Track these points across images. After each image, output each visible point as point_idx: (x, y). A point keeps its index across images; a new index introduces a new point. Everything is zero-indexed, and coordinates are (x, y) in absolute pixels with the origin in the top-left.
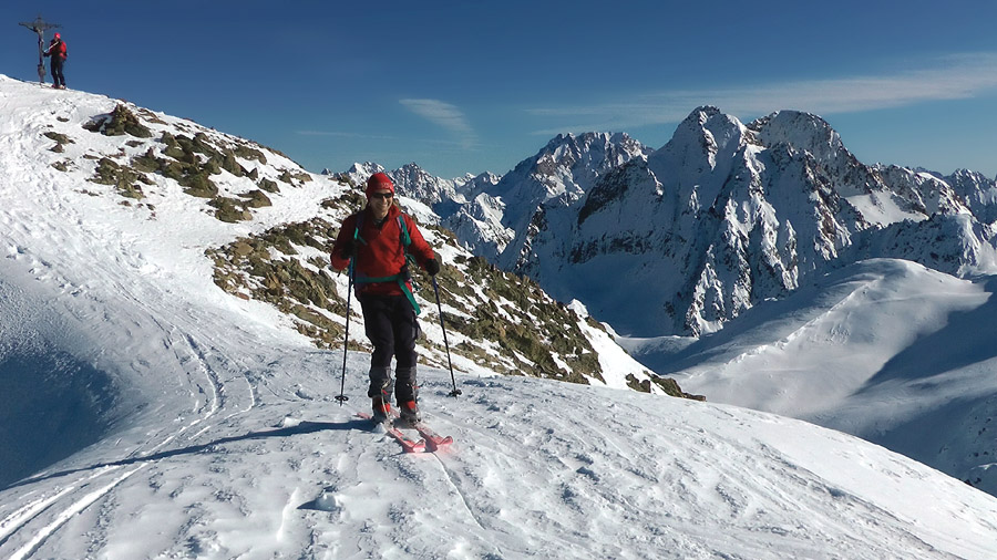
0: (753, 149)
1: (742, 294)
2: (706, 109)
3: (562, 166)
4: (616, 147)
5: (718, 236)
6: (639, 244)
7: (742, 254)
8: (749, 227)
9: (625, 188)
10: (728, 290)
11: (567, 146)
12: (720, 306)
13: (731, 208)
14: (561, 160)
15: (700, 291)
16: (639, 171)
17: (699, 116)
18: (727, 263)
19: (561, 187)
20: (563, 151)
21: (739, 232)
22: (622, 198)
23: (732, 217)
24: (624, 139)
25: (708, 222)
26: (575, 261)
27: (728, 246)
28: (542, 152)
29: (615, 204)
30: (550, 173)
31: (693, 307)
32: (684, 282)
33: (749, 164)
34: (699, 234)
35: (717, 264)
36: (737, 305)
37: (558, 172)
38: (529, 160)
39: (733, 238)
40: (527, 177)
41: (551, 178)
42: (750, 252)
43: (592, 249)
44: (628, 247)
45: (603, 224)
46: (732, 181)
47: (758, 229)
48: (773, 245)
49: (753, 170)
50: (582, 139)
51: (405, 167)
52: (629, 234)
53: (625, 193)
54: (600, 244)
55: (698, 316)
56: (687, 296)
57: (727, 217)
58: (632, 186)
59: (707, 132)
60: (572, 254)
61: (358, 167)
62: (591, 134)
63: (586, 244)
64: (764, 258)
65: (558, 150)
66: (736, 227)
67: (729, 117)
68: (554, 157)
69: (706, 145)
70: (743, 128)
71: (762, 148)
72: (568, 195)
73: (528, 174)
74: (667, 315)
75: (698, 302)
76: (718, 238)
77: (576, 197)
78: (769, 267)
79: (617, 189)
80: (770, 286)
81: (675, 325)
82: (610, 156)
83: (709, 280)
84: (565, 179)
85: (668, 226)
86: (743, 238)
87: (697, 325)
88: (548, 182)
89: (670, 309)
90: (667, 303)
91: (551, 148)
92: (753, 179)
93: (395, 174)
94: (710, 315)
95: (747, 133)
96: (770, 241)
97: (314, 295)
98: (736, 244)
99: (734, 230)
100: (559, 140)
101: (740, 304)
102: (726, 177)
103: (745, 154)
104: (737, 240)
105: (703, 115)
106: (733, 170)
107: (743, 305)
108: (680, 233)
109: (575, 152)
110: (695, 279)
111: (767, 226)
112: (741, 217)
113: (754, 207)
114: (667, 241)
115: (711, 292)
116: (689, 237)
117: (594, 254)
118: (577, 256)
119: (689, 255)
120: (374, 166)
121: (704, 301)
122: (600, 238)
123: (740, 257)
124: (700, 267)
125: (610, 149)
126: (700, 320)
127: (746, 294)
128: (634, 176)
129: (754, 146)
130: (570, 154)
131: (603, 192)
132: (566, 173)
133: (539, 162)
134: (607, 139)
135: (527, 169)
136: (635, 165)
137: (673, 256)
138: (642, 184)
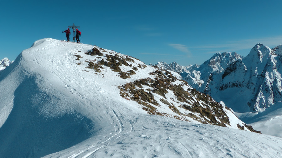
0: (274, 56)
1: (271, 100)
2: (259, 44)
3: (217, 62)
4: (233, 56)
5: (263, 82)
6: (240, 85)
7: (271, 88)
8: (273, 80)
9: (236, 68)
10: (266, 99)
11: (219, 56)
12: (264, 104)
13: (267, 74)
14: (217, 60)
15: (258, 99)
16: (240, 64)
17: (257, 47)
18: (266, 91)
19: (217, 69)
20: (217, 58)
21: (270, 81)
22: (235, 72)
23: (267, 77)
24: (235, 54)
25: (261, 78)
26: (221, 90)
27: (267, 86)
28: (211, 58)
29: (233, 73)
30: (214, 64)
31: (256, 104)
32: (253, 96)
33: (272, 61)
34: (258, 82)
35: (263, 91)
36: (269, 103)
37: (216, 64)
38: (208, 61)
39: (268, 83)
40: (207, 66)
41: (214, 66)
42: (273, 87)
43: (226, 86)
44: (237, 86)
45: (229, 79)
46: (268, 66)
47: (275, 81)
48: (280, 85)
49: (273, 63)
50: (223, 54)
51: (172, 63)
52: (237, 82)
53: (236, 70)
54: (229, 85)
55: (257, 107)
56: (254, 101)
57: (266, 77)
58: (238, 68)
59: (260, 51)
60: (220, 88)
61: (159, 63)
62: (225, 53)
63: (224, 85)
64: (277, 89)
66: (269, 80)
67: (266, 47)
68: (215, 60)
69: (259, 55)
70: (270, 50)
71: (276, 56)
72: (219, 71)
73: (208, 65)
74: (248, 106)
75: (257, 102)
76: (263, 83)
77: (221, 71)
78: (279, 92)
79: (233, 69)
80: (279, 98)
81: (251, 109)
82: (231, 59)
83: (261, 96)
84: (218, 66)
85: (248, 80)
86: (271, 83)
87: (257, 109)
88: (213, 67)
89: (249, 104)
90: (248, 103)
91: (214, 57)
92: (274, 65)
93: (170, 65)
94: (261, 106)
95: (272, 52)
97: (148, 99)
98: (269, 85)
99: (268, 81)
100: (216, 55)
101: (270, 103)
102: (265, 65)
103: (271, 58)
104: (269, 84)
105: (258, 46)
106: (267, 63)
107: (271, 103)
108: (252, 82)
109: (221, 58)
110: (257, 95)
111: (278, 80)
112: (270, 77)
113: (274, 74)
114: (248, 84)
115: (261, 99)
116: (255, 82)
117: (227, 88)
118: (222, 88)
119: (255, 88)
120: (164, 63)
121: (259, 102)
122: (228, 83)
123: (270, 89)
124: (258, 92)
125: (231, 57)
126: (258, 108)
127: (272, 100)
128: (238, 65)
129: (274, 55)
130: (220, 59)
131: (229, 70)
132: (218, 64)
133: (210, 61)
134: (230, 54)
135: (207, 63)
136: (238, 62)
137: (250, 88)
138: (241, 67)
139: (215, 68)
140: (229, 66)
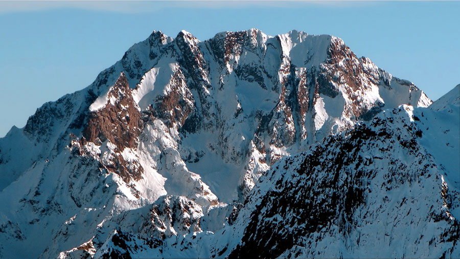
3: (158, 122)
4: (310, 75)
9: (356, 197)
11: (175, 67)
16: (399, 153)
20: (161, 82)
22: (345, 230)
28: (103, 80)
30: (125, 141)
37: (146, 139)
38: (67, 101)
41: (128, 154)
53: (357, 213)
58: (375, 192)
62: (242, 38)
65: (150, 78)
68: (137, 96)
72: (176, 206)
77: (197, 212)
82: (293, 101)
84: (163, 161)
88: (120, 166)
109: (195, 85)
128: (382, 167)
130: (183, 89)
131: (296, 206)
132: (169, 142)
134: (286, 49)
135: (61, 127)
136: (385, 134)
138: (406, 189)
139: (132, 173)
140: (291, 176)
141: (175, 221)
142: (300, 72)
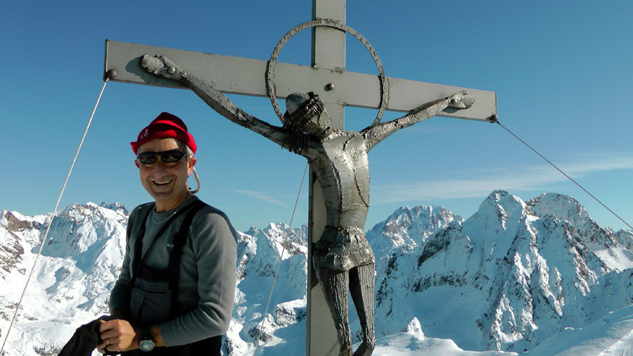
0: (531, 218)
1: (527, 315)
2: (499, 192)
3: (402, 228)
4: (437, 215)
5: (510, 276)
6: (458, 281)
7: (527, 288)
8: (531, 271)
9: (448, 243)
10: (518, 312)
11: (406, 214)
12: (513, 323)
13: (517, 257)
14: (402, 224)
15: (499, 313)
16: (458, 232)
17: (495, 196)
18: (517, 294)
19: (401, 241)
20: (403, 218)
21: (524, 273)
22: (446, 250)
23: (519, 264)
24: (442, 210)
25: (504, 267)
26: (416, 291)
27: (517, 283)
28: (389, 218)
29: (442, 254)
30: (395, 232)
31: (495, 324)
32: (489, 306)
33: (529, 228)
34: (498, 274)
35: (509, 294)
36: (525, 323)
37: (400, 231)
38: (381, 223)
39: (521, 278)
40: (380, 234)
41: (396, 235)
42: (532, 287)
43: (427, 283)
44: (451, 283)
45: (433, 267)
46: (518, 239)
47: (536, 271)
48: (547, 283)
49: (531, 232)
50: (415, 210)
51: (302, 226)
52: (451, 274)
53: (449, 246)
54: (432, 280)
55: (499, 330)
56: (490, 316)
57: (516, 263)
58: (452, 241)
59: (500, 207)
60: (414, 286)
61: (273, 225)
62: (421, 207)
63: (423, 280)
64: (541, 291)
65: (400, 217)
66: (522, 270)
67: (515, 197)
68: (397, 222)
69: (500, 215)
70: (524, 205)
71: (537, 218)
72: (407, 246)
73: (380, 232)
74: (478, 329)
75: (498, 320)
76: (510, 278)
77: (412, 248)
78: (545, 298)
79: (443, 244)
80: (546, 310)
81: (484, 336)
82: (433, 221)
83: (504, 306)
84: (404, 237)
85: (477, 269)
86: (527, 278)
87: (499, 336)
88: (394, 238)
89: (480, 325)
90: (478, 320)
91: (396, 215)
92: (532, 238)
93: (296, 230)
94: (508, 329)
95: (527, 208)
96: (545, 280)
98: (523, 282)
99: (521, 273)
100: (401, 211)
101: (527, 322)
102: (514, 237)
103: (526, 222)
104: (523, 279)
105: (498, 196)
106: (518, 232)
107: (528, 323)
108: (485, 274)
109: (410, 218)
110: (496, 304)
111: (542, 270)
112: (525, 264)
113: (533, 257)
114: (476, 279)
115: (506, 314)
116: (491, 276)
117: (429, 286)
118: (417, 288)
119: (492, 289)
120: (283, 225)
121: (503, 319)
122: (432, 276)
123: (526, 290)
124: (499, 297)
125: (433, 217)
126: (500, 333)
127: (531, 316)
128: (454, 236)
129: (531, 216)
130: (408, 219)
131: (434, 246)
132: (405, 232)
133: (388, 224)
134: (431, 210)
135: (380, 229)
136: (454, 228)
137: (481, 289)
138: (459, 241)
139: (396, 239)
140: (433, 239)
141: (407, 250)
142: (435, 214)
